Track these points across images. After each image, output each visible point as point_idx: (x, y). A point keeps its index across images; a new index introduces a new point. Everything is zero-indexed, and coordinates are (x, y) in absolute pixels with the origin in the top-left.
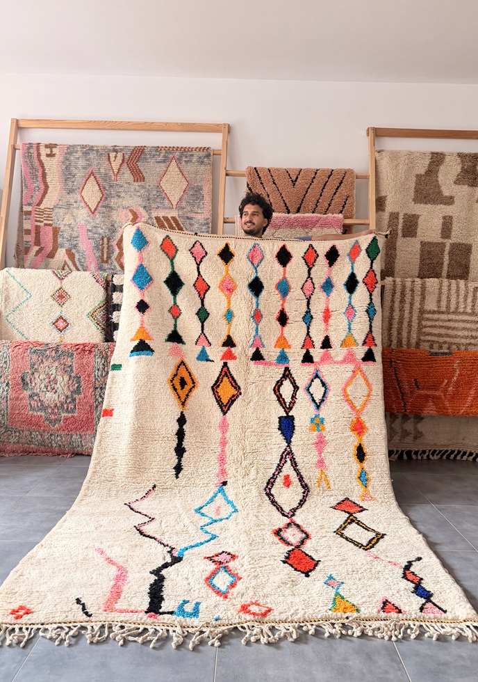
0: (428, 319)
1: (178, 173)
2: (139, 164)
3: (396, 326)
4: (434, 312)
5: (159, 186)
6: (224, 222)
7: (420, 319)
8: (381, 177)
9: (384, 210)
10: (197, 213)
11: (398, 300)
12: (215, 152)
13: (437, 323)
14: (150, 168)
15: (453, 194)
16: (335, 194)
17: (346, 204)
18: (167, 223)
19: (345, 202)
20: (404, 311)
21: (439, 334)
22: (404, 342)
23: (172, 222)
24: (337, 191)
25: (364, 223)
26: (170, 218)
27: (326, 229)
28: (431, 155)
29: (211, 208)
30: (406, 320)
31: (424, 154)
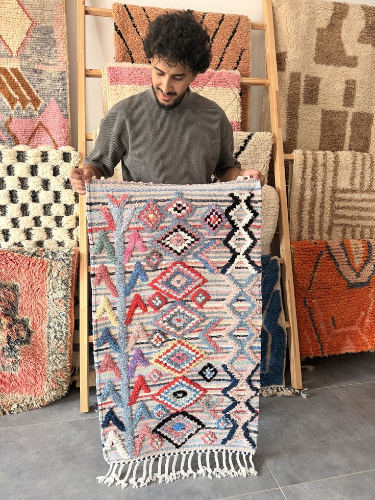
0: (340, 200)
1: (17, 6)
3: (308, 209)
4: (347, 191)
6: (87, 76)
7: (333, 199)
8: (280, 29)
9: (284, 70)
10: (48, 64)
11: (310, 177)
13: (350, 204)
15: (357, 54)
16: (227, 45)
17: (240, 59)
18: (6, 78)
19: (239, 57)
20: (316, 190)
21: (352, 216)
22: (316, 227)
23: (13, 76)
24: (230, 42)
25: (264, 82)
26: (9, 71)
27: (221, 88)
28: (333, 5)
29: (66, 57)
30: (319, 201)
31: (326, 3)
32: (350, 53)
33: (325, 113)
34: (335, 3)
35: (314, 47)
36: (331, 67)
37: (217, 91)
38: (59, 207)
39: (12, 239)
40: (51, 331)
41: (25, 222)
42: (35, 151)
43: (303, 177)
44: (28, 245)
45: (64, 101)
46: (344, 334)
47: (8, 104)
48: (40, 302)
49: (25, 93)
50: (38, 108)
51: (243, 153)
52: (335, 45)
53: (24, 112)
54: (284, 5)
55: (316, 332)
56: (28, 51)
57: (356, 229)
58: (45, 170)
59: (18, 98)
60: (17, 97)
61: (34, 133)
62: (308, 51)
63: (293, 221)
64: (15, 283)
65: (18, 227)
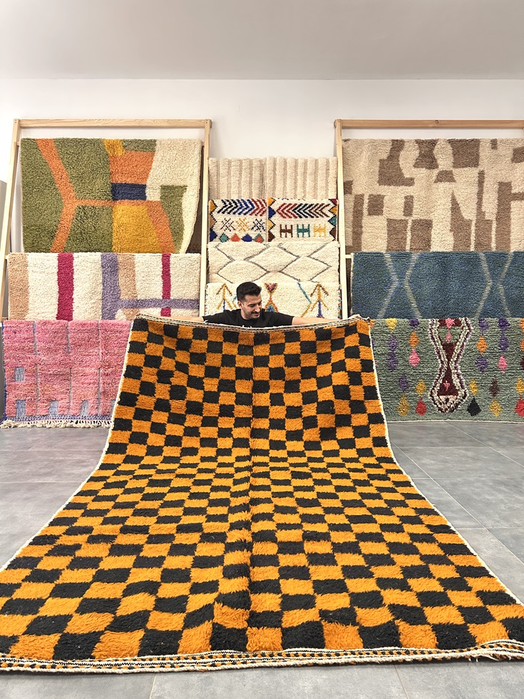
9: (351, 193)
15: (413, 176)
31: (386, 141)
32: (407, 176)
33: (389, 221)
34: (393, 141)
36: (392, 187)
54: (351, 147)
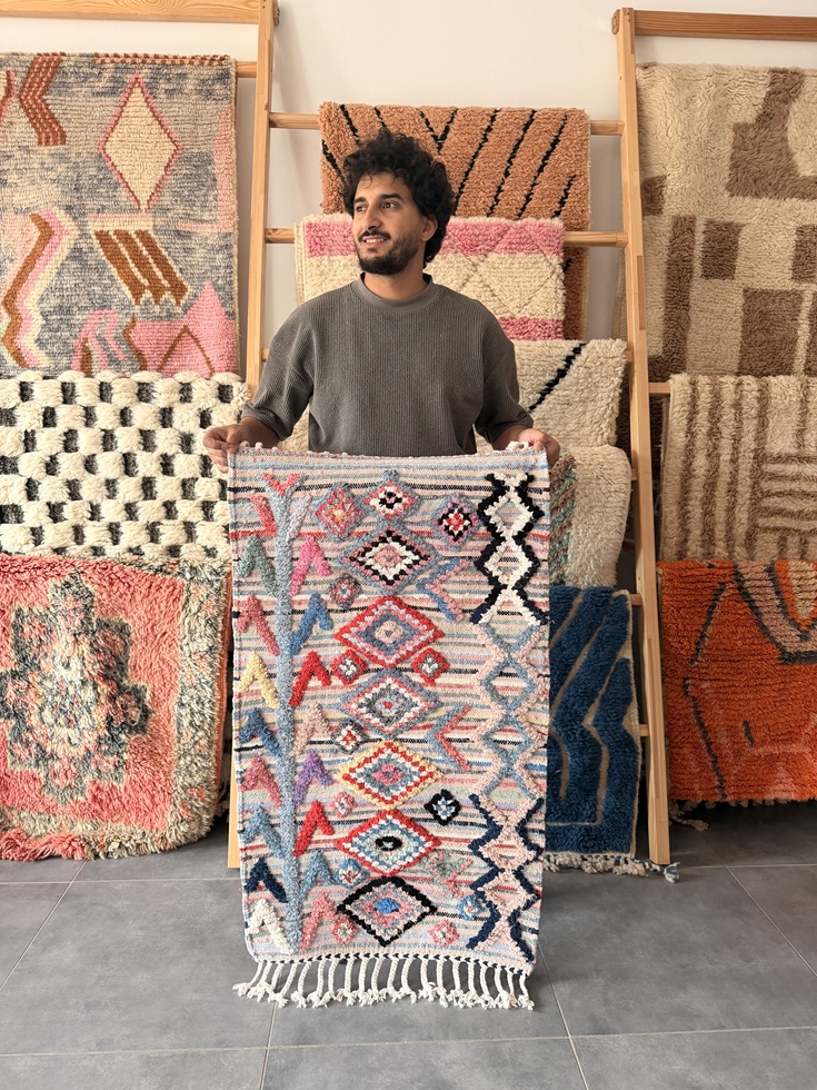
0: (774, 477)
1: (150, 120)
2: (49, 98)
3: (700, 495)
4: (788, 459)
5: (102, 156)
6: (268, 241)
7: (757, 476)
8: (652, 131)
9: (658, 212)
10: (202, 221)
11: (704, 430)
12: (242, 69)
13: (794, 486)
14: (77, 107)
16: (541, 170)
17: (567, 194)
18: (128, 248)
19: (565, 190)
20: (719, 456)
21: (800, 512)
22: (717, 533)
23: (140, 244)
24: (545, 164)
25: (613, 240)
26: (134, 236)
27: (522, 254)
28: (769, 76)
29: (234, 207)
30: (724, 478)
31: (754, 72)
32: (806, 170)
33: (750, 295)
34: (774, 71)
35: (727, 162)
36: (764, 202)
37: (516, 261)
38: (209, 485)
39: (125, 541)
40: (183, 712)
41: (149, 511)
42: (169, 382)
43: (689, 429)
44: (153, 553)
45: (227, 288)
46: (772, 760)
47: (130, 296)
48: (167, 657)
49: (159, 274)
50: (183, 302)
51: (562, 382)
52: (773, 156)
53: (157, 309)
54: (661, 83)
55: (709, 750)
56: (167, 200)
57: (809, 539)
58: (186, 417)
59: (147, 284)
60: (145, 282)
61: (173, 347)
62: (712, 172)
63: (669, 519)
64: (125, 621)
65: (137, 519)
